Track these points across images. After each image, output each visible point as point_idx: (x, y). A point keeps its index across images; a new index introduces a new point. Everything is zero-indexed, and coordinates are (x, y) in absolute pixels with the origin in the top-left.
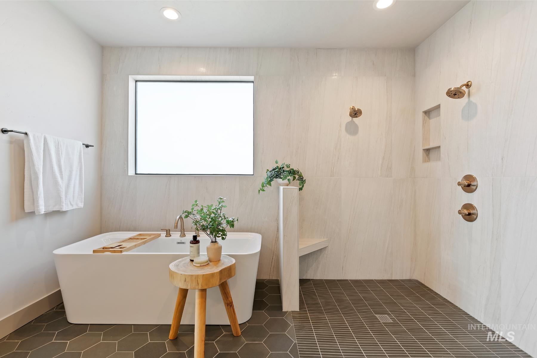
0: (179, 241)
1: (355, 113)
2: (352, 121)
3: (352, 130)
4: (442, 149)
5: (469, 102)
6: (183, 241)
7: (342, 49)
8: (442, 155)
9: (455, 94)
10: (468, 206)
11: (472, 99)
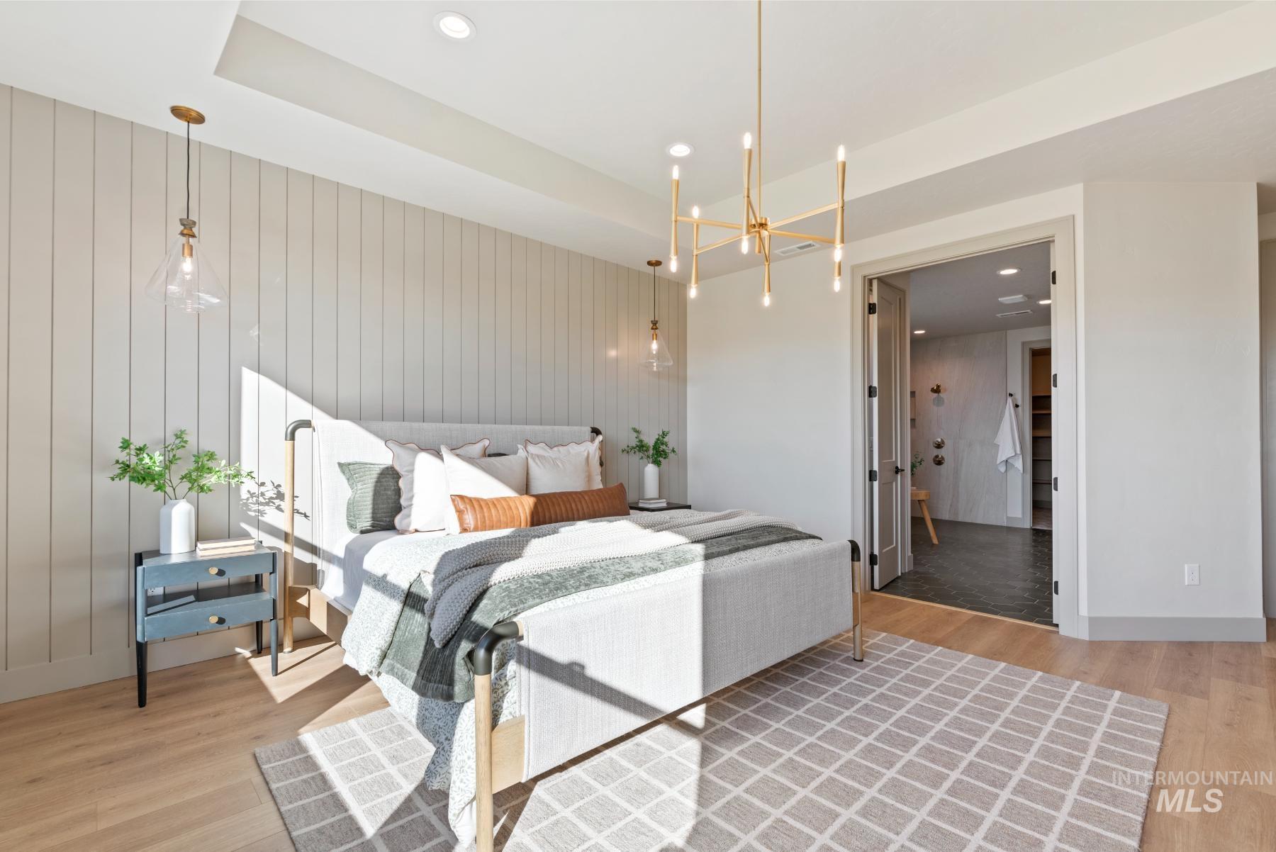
5: (940, 397)
9: (935, 391)
10: (938, 457)
11: (941, 395)
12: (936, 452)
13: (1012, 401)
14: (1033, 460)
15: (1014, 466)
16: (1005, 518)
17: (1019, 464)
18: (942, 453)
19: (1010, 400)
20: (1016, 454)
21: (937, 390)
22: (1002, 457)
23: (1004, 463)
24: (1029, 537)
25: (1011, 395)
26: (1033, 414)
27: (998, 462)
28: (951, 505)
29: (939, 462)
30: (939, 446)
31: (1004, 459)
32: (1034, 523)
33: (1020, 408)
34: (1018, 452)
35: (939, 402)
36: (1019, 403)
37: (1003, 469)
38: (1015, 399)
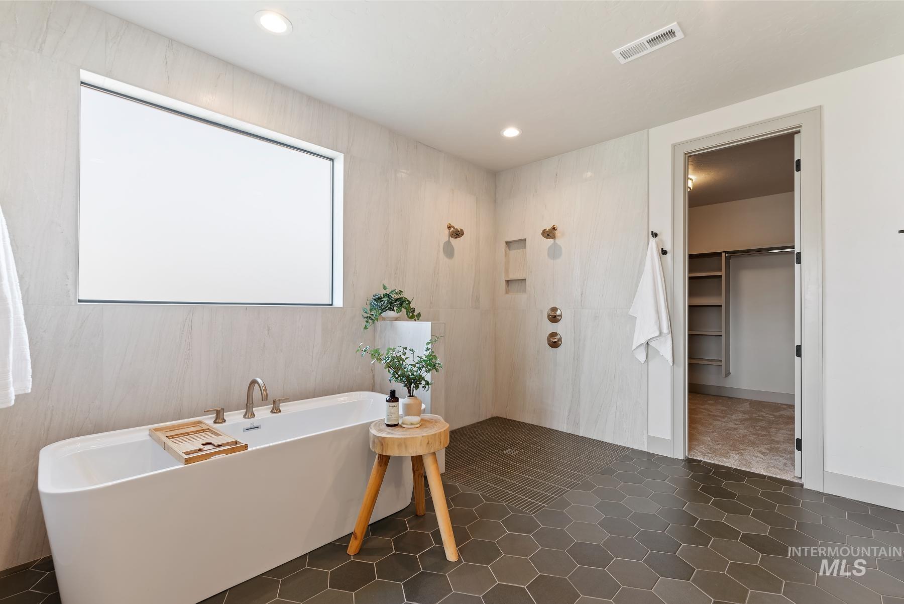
0: (249, 426)
1: (457, 234)
2: (449, 241)
3: (449, 251)
4: (528, 282)
5: (555, 243)
6: (255, 425)
7: (440, 151)
8: (528, 288)
9: (548, 235)
10: (553, 335)
11: (557, 241)
12: (551, 328)
13: (657, 245)
14: (690, 336)
15: (658, 352)
16: (645, 437)
17: (665, 349)
18: (558, 328)
19: (653, 241)
20: (661, 333)
21: (549, 234)
22: (640, 338)
23: (643, 348)
24: (682, 473)
25: (655, 235)
26: (690, 278)
27: (634, 347)
28: (570, 412)
29: (554, 342)
30: (554, 319)
31: (644, 341)
32: (690, 448)
33: (669, 256)
34: (665, 329)
35: (555, 253)
36: (668, 248)
37: (642, 357)
38: (662, 241)
